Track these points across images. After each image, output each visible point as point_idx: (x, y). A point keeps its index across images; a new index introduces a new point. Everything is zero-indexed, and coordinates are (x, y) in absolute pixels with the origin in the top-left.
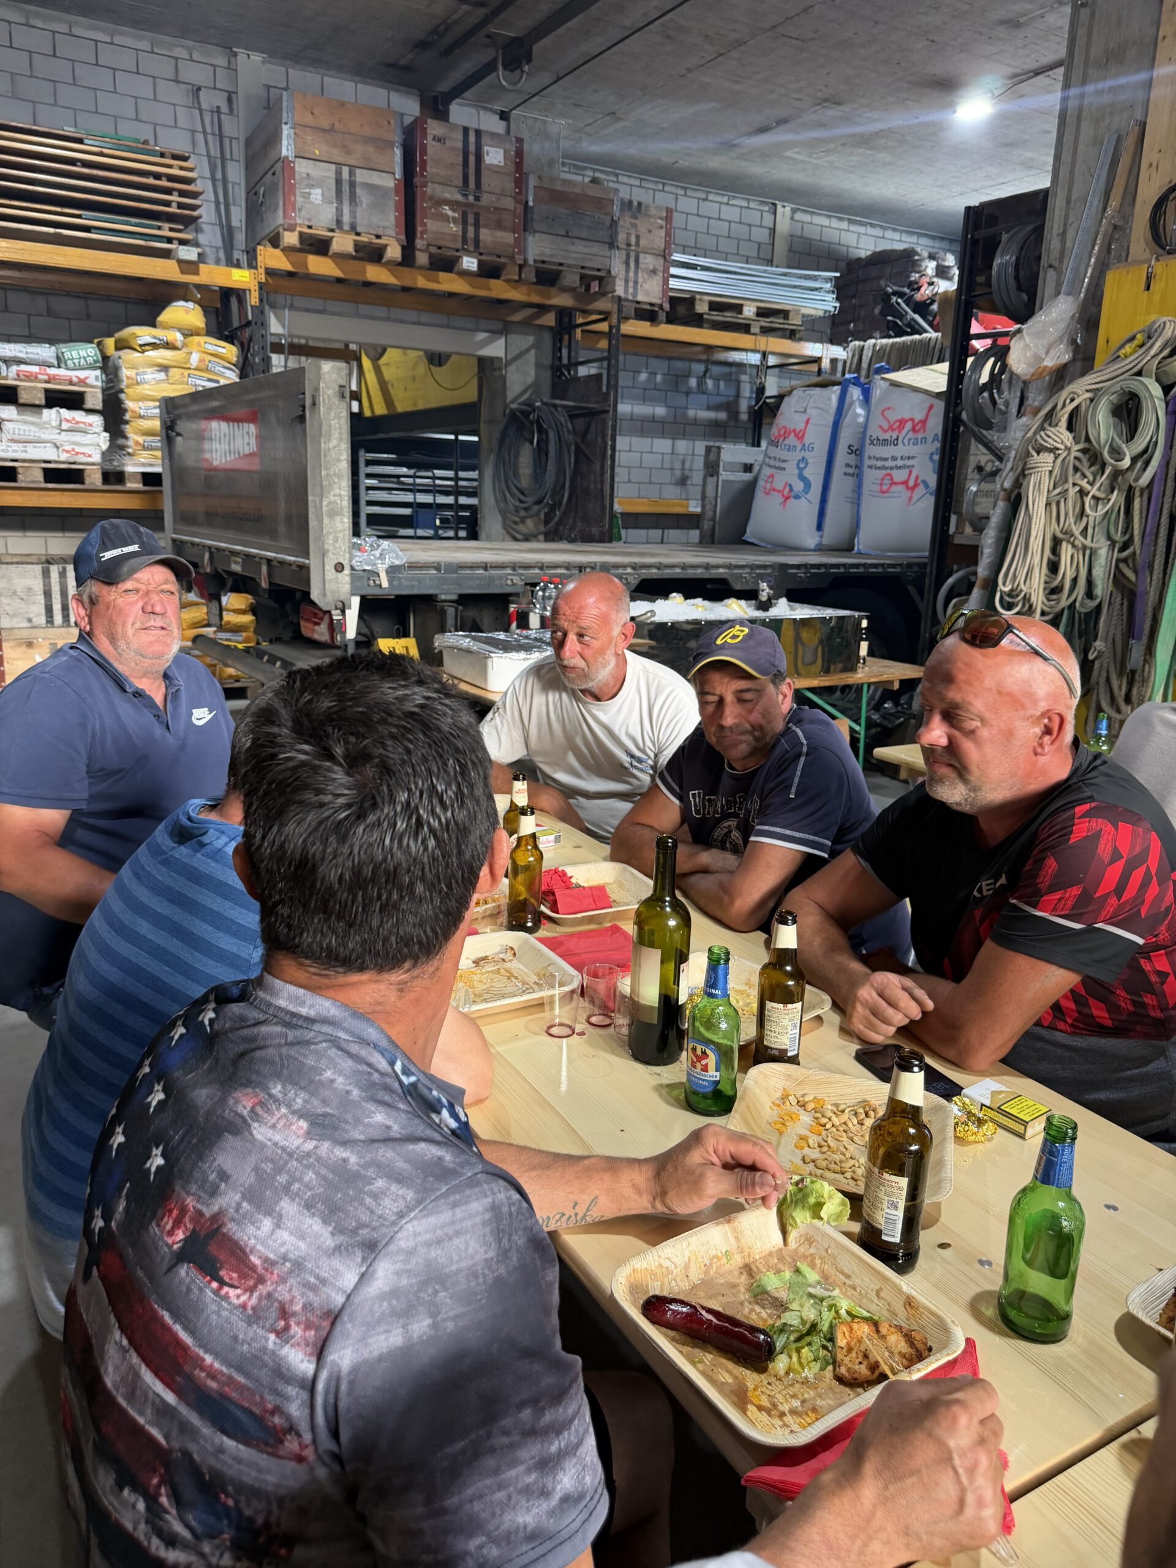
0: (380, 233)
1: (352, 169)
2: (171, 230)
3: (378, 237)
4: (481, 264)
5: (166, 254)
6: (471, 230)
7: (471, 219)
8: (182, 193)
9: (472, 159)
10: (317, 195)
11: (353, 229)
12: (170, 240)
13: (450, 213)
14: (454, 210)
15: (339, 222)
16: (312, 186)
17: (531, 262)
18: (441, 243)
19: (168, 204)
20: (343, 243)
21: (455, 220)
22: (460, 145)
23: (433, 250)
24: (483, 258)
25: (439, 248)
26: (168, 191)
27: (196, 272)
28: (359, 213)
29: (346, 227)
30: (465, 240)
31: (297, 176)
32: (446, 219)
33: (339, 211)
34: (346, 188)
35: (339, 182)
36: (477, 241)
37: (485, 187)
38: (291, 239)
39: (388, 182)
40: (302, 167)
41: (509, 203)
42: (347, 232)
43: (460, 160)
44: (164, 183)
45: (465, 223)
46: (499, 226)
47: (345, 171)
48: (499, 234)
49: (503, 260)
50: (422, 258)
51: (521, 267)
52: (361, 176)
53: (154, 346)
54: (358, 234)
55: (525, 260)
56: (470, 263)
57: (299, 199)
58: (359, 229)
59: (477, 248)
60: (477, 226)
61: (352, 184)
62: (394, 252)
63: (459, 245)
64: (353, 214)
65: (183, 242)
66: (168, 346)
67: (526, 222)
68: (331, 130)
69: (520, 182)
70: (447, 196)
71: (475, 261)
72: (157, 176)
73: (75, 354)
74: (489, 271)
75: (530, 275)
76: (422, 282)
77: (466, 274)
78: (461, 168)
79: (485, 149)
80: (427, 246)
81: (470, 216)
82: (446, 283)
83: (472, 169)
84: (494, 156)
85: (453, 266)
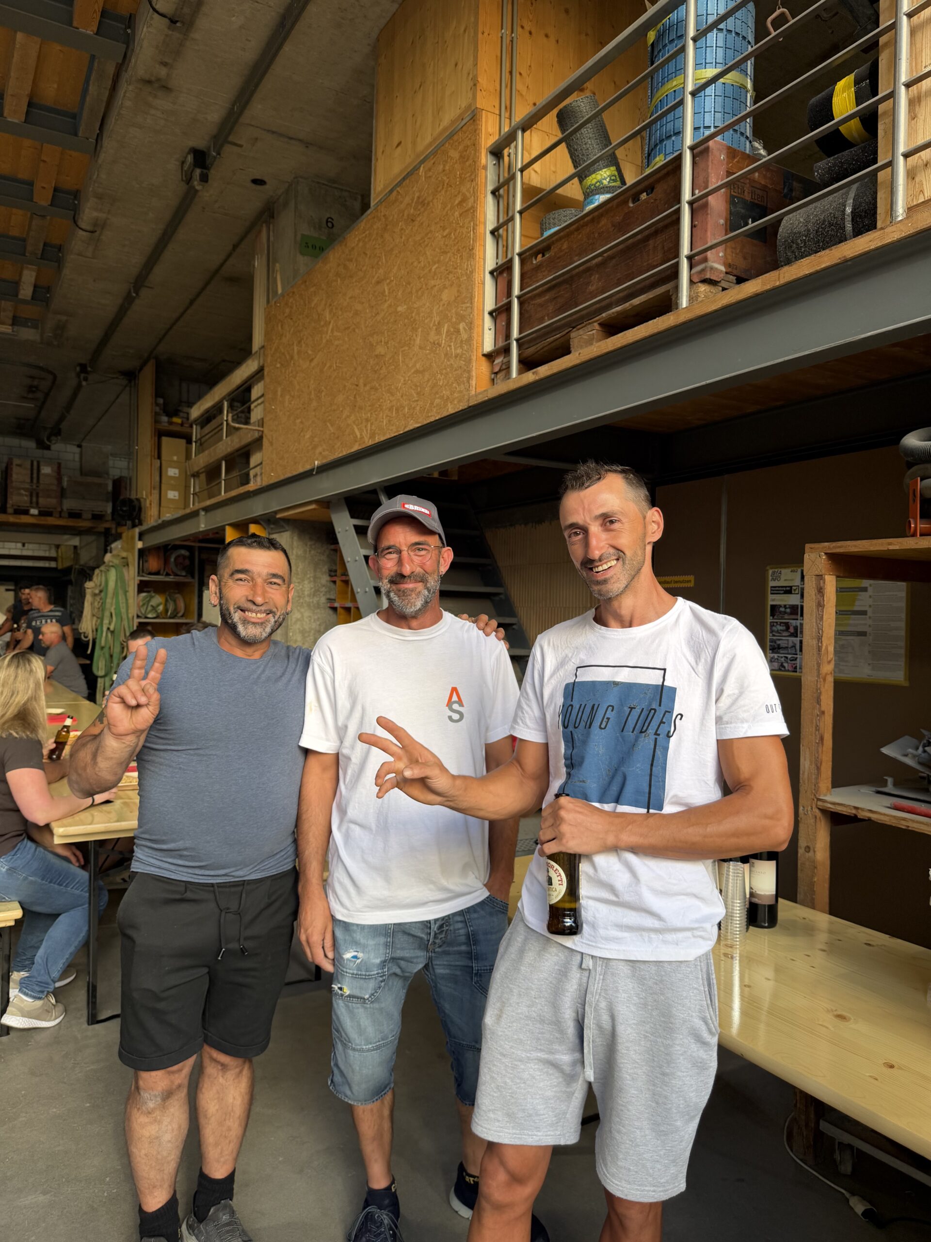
4: (40, 512)
6: (34, 499)
7: (34, 495)
9: (35, 472)
13: (24, 493)
14: (25, 491)
18: (19, 504)
21: (26, 495)
22: (29, 467)
23: (16, 507)
24: (42, 509)
25: (18, 506)
30: (31, 502)
32: (22, 495)
36: (37, 503)
37: (41, 482)
41: (54, 488)
43: (29, 472)
45: (31, 496)
46: (49, 496)
48: (49, 500)
49: (51, 510)
50: (10, 510)
51: (60, 512)
55: (62, 510)
59: (37, 506)
60: (37, 497)
63: (28, 505)
67: (62, 493)
69: (59, 479)
70: (22, 486)
71: (37, 511)
74: (42, 514)
75: (65, 514)
76: (12, 519)
77: (33, 515)
78: (29, 475)
79: (42, 467)
80: (13, 506)
81: (34, 494)
82: (24, 519)
83: (35, 475)
84: (46, 470)
85: (26, 512)
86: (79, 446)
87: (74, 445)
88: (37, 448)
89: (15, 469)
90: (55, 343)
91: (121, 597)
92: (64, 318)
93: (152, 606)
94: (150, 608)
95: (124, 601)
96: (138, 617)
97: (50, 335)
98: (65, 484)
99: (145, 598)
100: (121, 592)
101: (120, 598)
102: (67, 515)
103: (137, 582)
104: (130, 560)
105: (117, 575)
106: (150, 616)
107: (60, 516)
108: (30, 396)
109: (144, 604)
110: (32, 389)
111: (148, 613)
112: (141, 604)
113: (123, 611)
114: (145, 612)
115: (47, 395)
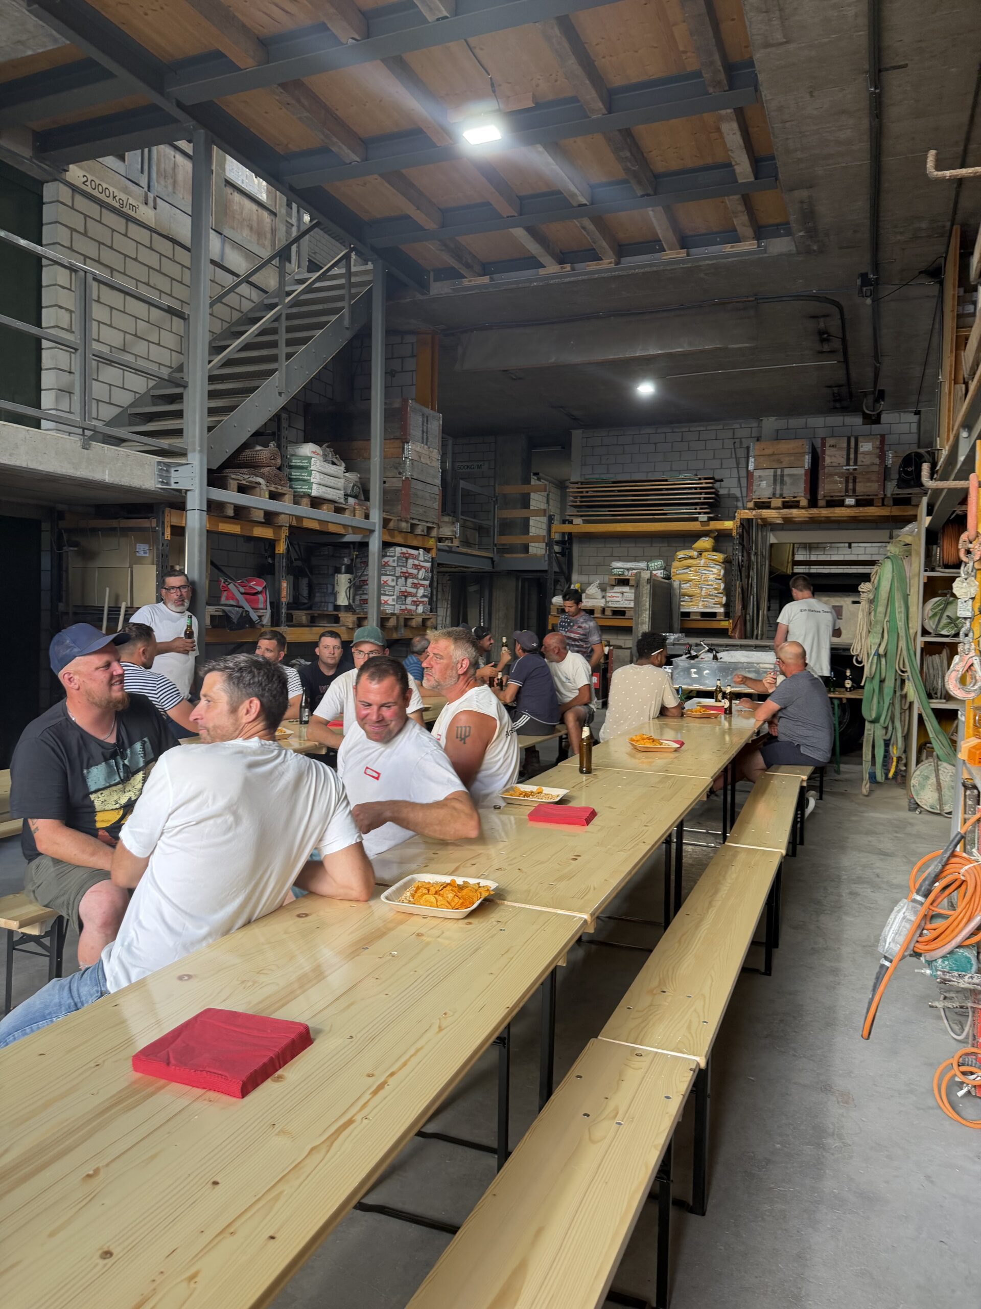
0: (796, 495)
1: (782, 469)
2: (701, 509)
3: (794, 497)
4: (857, 501)
5: (696, 519)
6: (851, 486)
7: (851, 481)
8: (706, 493)
9: (852, 451)
10: (764, 484)
11: (781, 496)
12: (700, 513)
13: (838, 479)
14: (840, 477)
15: (774, 494)
16: (761, 481)
17: (889, 495)
18: (832, 494)
19: (700, 498)
20: (777, 502)
21: (841, 482)
22: (845, 445)
23: (827, 498)
24: (859, 497)
25: (832, 497)
26: (701, 493)
27: (708, 526)
28: (785, 487)
29: (778, 496)
30: (847, 490)
31: (754, 478)
32: (836, 482)
33: (775, 489)
34: (779, 478)
35: (775, 476)
36: (854, 490)
37: (860, 462)
38: (751, 505)
39: (801, 471)
40: (757, 474)
41: (876, 468)
42: (778, 498)
43: (845, 453)
44: (699, 491)
45: (847, 482)
46: (869, 480)
47: (779, 472)
48: (868, 484)
49: (871, 497)
50: (822, 503)
51: (883, 499)
52: (787, 471)
53: (685, 558)
54: (784, 498)
55: (885, 495)
56: (850, 501)
57: (755, 488)
58: (784, 496)
59: (854, 493)
60: (854, 481)
61: (782, 476)
62: (804, 502)
63: (843, 494)
64: (782, 489)
65: (705, 513)
66: (691, 558)
67: (885, 475)
68: (773, 454)
69: (882, 456)
70: (837, 471)
71: (854, 500)
72: (696, 488)
73: (653, 565)
74: (859, 503)
75: (888, 502)
76: (825, 512)
77: (849, 506)
78: (845, 456)
79: (860, 444)
80: (825, 497)
81: (851, 478)
82: (838, 512)
83: (852, 456)
84: (866, 447)
85: (841, 504)
86: (918, 413)
87: (911, 412)
88: (863, 424)
89: (829, 451)
90: (815, 248)
91: (899, 605)
92: (804, 194)
93: (948, 616)
94: (944, 621)
95: (903, 609)
96: (925, 632)
97: (802, 234)
98: (889, 461)
99: (936, 605)
100: (898, 597)
101: (897, 604)
102: (891, 503)
103: (923, 580)
104: (914, 547)
105: (893, 572)
106: (944, 632)
107: (883, 505)
108: (826, 348)
109: (935, 615)
110: (823, 336)
111: (943, 628)
112: (931, 614)
113: (901, 624)
114: (937, 626)
115: (844, 340)
